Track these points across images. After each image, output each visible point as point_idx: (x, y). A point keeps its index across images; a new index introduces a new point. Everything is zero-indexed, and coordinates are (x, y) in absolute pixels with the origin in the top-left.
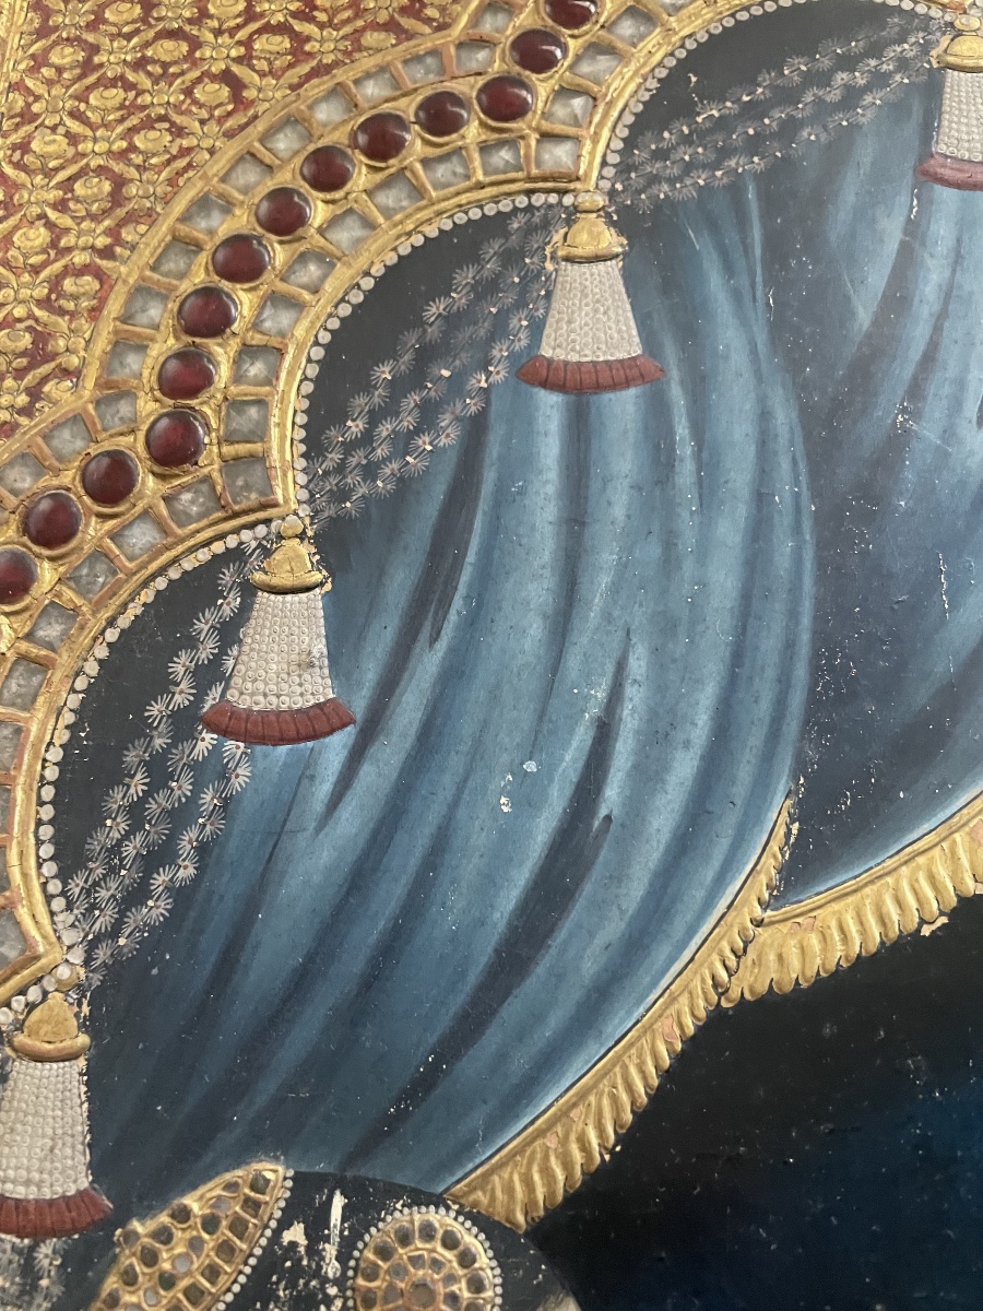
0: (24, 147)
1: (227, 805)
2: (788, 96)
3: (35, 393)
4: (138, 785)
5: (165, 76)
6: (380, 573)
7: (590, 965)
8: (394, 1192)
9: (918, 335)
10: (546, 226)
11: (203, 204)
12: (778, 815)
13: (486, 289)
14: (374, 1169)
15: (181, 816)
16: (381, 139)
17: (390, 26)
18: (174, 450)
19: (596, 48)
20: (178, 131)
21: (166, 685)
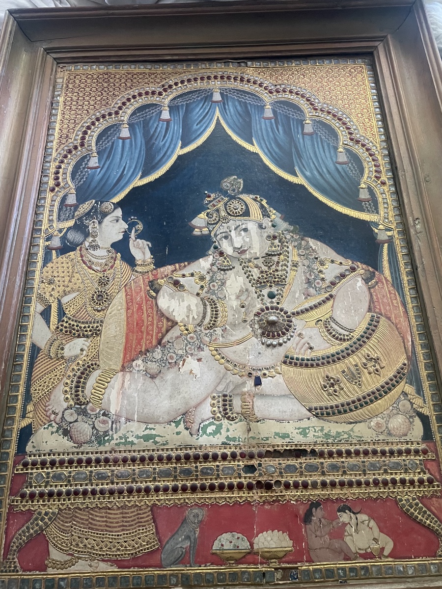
0: (64, 117)
1: (88, 174)
2: (146, 113)
3: (67, 140)
4: (80, 173)
5: (80, 110)
6: (103, 156)
7: (122, 185)
8: (104, 201)
9: (157, 134)
10: (121, 125)
11: (84, 122)
12: (140, 174)
13: (115, 130)
14: (103, 200)
15: (84, 175)
16: (104, 116)
17: (105, 105)
18: (82, 145)
19: (126, 108)
20: (81, 116)
21: (82, 165)
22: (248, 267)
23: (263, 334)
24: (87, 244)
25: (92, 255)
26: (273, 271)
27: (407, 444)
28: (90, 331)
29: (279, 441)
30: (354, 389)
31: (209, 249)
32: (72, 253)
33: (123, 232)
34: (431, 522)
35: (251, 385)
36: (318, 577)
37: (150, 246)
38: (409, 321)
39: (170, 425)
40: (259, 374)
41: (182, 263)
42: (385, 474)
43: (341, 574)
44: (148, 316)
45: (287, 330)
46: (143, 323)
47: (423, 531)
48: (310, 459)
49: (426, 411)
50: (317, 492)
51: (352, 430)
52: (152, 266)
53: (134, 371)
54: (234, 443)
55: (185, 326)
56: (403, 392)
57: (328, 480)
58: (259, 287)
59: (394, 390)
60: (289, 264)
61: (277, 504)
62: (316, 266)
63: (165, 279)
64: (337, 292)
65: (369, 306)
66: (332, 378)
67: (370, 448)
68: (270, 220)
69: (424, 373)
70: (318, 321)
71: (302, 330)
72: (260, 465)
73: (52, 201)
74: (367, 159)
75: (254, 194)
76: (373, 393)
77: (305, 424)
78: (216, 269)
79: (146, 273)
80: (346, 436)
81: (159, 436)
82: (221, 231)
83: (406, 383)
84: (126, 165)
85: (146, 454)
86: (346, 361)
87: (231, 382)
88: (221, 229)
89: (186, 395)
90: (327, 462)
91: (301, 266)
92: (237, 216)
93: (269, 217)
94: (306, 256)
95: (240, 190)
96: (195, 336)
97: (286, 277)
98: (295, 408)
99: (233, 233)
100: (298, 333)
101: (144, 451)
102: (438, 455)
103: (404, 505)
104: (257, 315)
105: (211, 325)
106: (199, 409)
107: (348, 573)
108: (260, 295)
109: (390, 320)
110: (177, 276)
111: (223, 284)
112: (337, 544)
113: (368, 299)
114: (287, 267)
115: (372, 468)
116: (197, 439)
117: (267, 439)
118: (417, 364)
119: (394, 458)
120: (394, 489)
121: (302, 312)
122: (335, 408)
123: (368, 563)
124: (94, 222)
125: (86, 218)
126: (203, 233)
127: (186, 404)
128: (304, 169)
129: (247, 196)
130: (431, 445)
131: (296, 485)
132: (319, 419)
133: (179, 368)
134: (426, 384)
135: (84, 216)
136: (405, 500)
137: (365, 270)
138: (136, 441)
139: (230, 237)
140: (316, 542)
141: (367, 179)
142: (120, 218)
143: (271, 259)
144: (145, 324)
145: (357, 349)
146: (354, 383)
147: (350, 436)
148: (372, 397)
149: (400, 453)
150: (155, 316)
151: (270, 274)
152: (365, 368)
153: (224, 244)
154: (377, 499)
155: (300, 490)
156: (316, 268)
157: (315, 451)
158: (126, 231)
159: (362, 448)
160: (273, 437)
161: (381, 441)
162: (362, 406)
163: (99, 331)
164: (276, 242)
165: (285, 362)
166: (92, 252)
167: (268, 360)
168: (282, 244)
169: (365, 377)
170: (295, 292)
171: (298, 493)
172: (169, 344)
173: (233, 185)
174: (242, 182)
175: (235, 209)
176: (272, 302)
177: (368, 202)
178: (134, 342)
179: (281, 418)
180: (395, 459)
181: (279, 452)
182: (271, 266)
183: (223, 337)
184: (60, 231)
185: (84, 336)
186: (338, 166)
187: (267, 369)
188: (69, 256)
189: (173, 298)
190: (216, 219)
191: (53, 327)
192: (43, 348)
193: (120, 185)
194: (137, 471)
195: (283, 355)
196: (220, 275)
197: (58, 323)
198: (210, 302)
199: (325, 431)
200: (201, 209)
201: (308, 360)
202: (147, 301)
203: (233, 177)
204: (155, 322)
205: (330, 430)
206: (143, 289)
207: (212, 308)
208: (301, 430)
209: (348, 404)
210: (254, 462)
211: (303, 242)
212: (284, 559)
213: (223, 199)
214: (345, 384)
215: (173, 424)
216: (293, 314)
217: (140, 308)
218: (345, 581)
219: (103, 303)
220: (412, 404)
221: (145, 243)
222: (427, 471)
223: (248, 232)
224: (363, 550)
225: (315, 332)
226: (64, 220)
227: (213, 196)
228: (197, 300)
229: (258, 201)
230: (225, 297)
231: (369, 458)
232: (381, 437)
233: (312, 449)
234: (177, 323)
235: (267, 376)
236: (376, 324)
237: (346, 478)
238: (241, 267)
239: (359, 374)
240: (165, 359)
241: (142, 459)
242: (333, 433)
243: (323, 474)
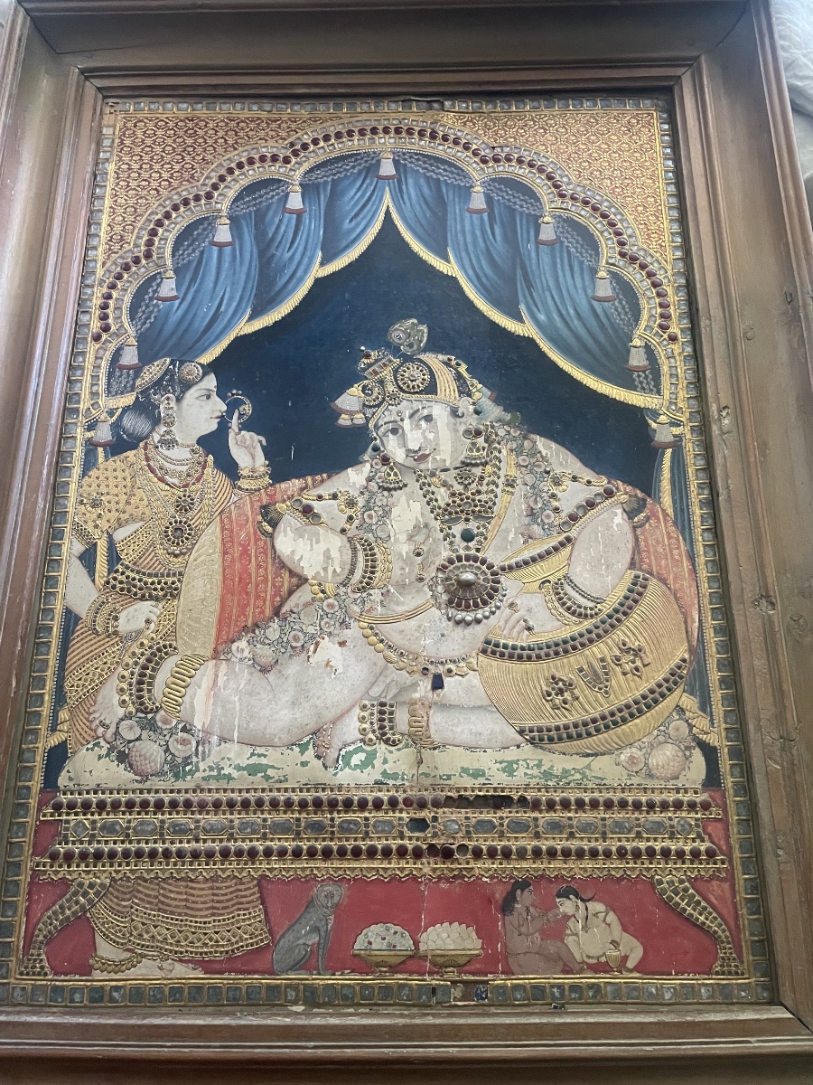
0: (116, 201)
1: (159, 311)
2: (262, 196)
3: (121, 246)
4: (144, 308)
5: (144, 188)
6: (184, 277)
7: (218, 331)
8: (186, 361)
9: (279, 238)
10: (216, 218)
11: (152, 213)
12: (249, 311)
13: (205, 229)
14: (184, 358)
15: (151, 312)
16: (186, 202)
17: (188, 181)
18: (148, 255)
19: (226, 187)
20: (147, 200)
21: (148, 293)
22: (429, 485)
23: (450, 602)
24: (156, 437)
25: (166, 458)
26: (472, 494)
27: (678, 792)
28: (162, 589)
29: (468, 782)
30: (597, 700)
31: (364, 451)
32: (131, 454)
33: (218, 417)
34: (707, 919)
35: (426, 687)
36: (519, 997)
37: (264, 443)
38: (698, 587)
39: (292, 750)
40: (441, 669)
41: (317, 474)
42: (637, 840)
43: (557, 994)
44: (259, 566)
45: (491, 597)
46: (250, 578)
47: (693, 932)
48: (517, 812)
49: (712, 739)
50: (525, 865)
51: (588, 767)
52: (267, 480)
53: (233, 659)
54: (394, 782)
55: (320, 585)
56: (677, 706)
57: (544, 847)
58: (447, 521)
59: (663, 703)
60: (500, 482)
61: (460, 881)
62: (547, 486)
63: (288, 503)
64: (580, 533)
65: (633, 559)
66: (562, 680)
67: (616, 797)
68: (471, 401)
69: (714, 676)
70: (543, 583)
71: (516, 597)
72: (435, 819)
73: (96, 358)
74: (648, 293)
75: (447, 354)
76: (628, 707)
77: (512, 754)
78: (376, 487)
79: (256, 490)
80: (578, 776)
81: (273, 767)
82: (386, 420)
83: (684, 691)
84: (224, 294)
85: (251, 796)
86: (587, 652)
87: (394, 683)
88: (386, 415)
89: (318, 702)
90: (545, 817)
91: (521, 485)
92: (414, 393)
93: (470, 396)
94: (530, 468)
95: (422, 345)
96: (336, 603)
97: (494, 504)
98: (497, 728)
99: (407, 424)
100: (509, 601)
101: (248, 791)
102: (727, 812)
103: (664, 891)
104: (442, 568)
105: (364, 584)
106: (339, 726)
107: (567, 993)
108: (448, 535)
109: (666, 584)
110: (309, 498)
111: (387, 513)
112: (552, 947)
113: (630, 546)
114: (497, 486)
115: (617, 830)
116: (335, 774)
117: (449, 777)
118: (705, 660)
119: (655, 813)
120: (651, 863)
121: (518, 566)
122: (562, 731)
123: (602, 979)
124: (168, 399)
125: (155, 390)
126: (356, 422)
127: (319, 716)
128: (535, 309)
129: (433, 356)
130: (717, 795)
131: (492, 853)
132: (536, 747)
133: (309, 657)
134: (717, 695)
135: (153, 386)
136: (667, 882)
137: (630, 496)
138: (235, 774)
139: (400, 431)
140: (518, 944)
141: (645, 330)
142: (213, 391)
143: (469, 471)
144: (253, 580)
145: (606, 632)
146: (596, 689)
147: (584, 776)
148: (625, 713)
149: (664, 806)
150: (270, 567)
151: (468, 498)
152: (617, 665)
153: (391, 443)
154: (621, 878)
155: (499, 861)
156: (546, 489)
157: (526, 799)
158: (223, 416)
159: (601, 797)
160: (458, 774)
161: (635, 786)
162: (607, 727)
163: (176, 589)
164: (481, 441)
165: (484, 652)
166: (166, 452)
167: (456, 647)
168: (490, 446)
169: (618, 680)
170: (507, 531)
171: (495, 866)
172: (293, 615)
173: (409, 336)
174: (426, 330)
175: (412, 381)
176: (468, 548)
177: (644, 372)
178: (234, 611)
179: (473, 744)
180: (656, 817)
181: (466, 799)
182: (469, 484)
183: (383, 606)
184: (111, 413)
185: (151, 598)
186: (595, 303)
187: (455, 662)
188: (126, 458)
189: (302, 537)
190: (378, 398)
191: (100, 581)
192: (83, 615)
193: (213, 333)
194: (236, 822)
195: (482, 639)
196: (381, 499)
197: (109, 574)
198: (363, 545)
199: (543, 768)
200: (353, 378)
201: (523, 648)
202: (257, 540)
203: (411, 321)
204: (270, 577)
205: (552, 766)
206: (250, 520)
207: (366, 555)
208: (505, 764)
209: (585, 724)
210: (426, 814)
211: (526, 443)
212: (466, 968)
213: (391, 361)
214: (583, 690)
215: (296, 749)
216: (503, 569)
217: (245, 552)
218: (563, 1006)
219: (183, 542)
220: (691, 726)
221: (256, 437)
222: (706, 837)
223: (433, 422)
224: (593, 958)
225: (537, 601)
226: (116, 394)
227: (374, 354)
228: (342, 541)
229: (451, 366)
230: (389, 536)
231: (613, 814)
232: (635, 780)
233: (521, 796)
234: (306, 580)
235: (454, 673)
236: (641, 589)
237: (573, 845)
238: (418, 484)
239: (606, 674)
240: (285, 640)
241: (246, 804)
242: (557, 770)
243: (537, 836)
